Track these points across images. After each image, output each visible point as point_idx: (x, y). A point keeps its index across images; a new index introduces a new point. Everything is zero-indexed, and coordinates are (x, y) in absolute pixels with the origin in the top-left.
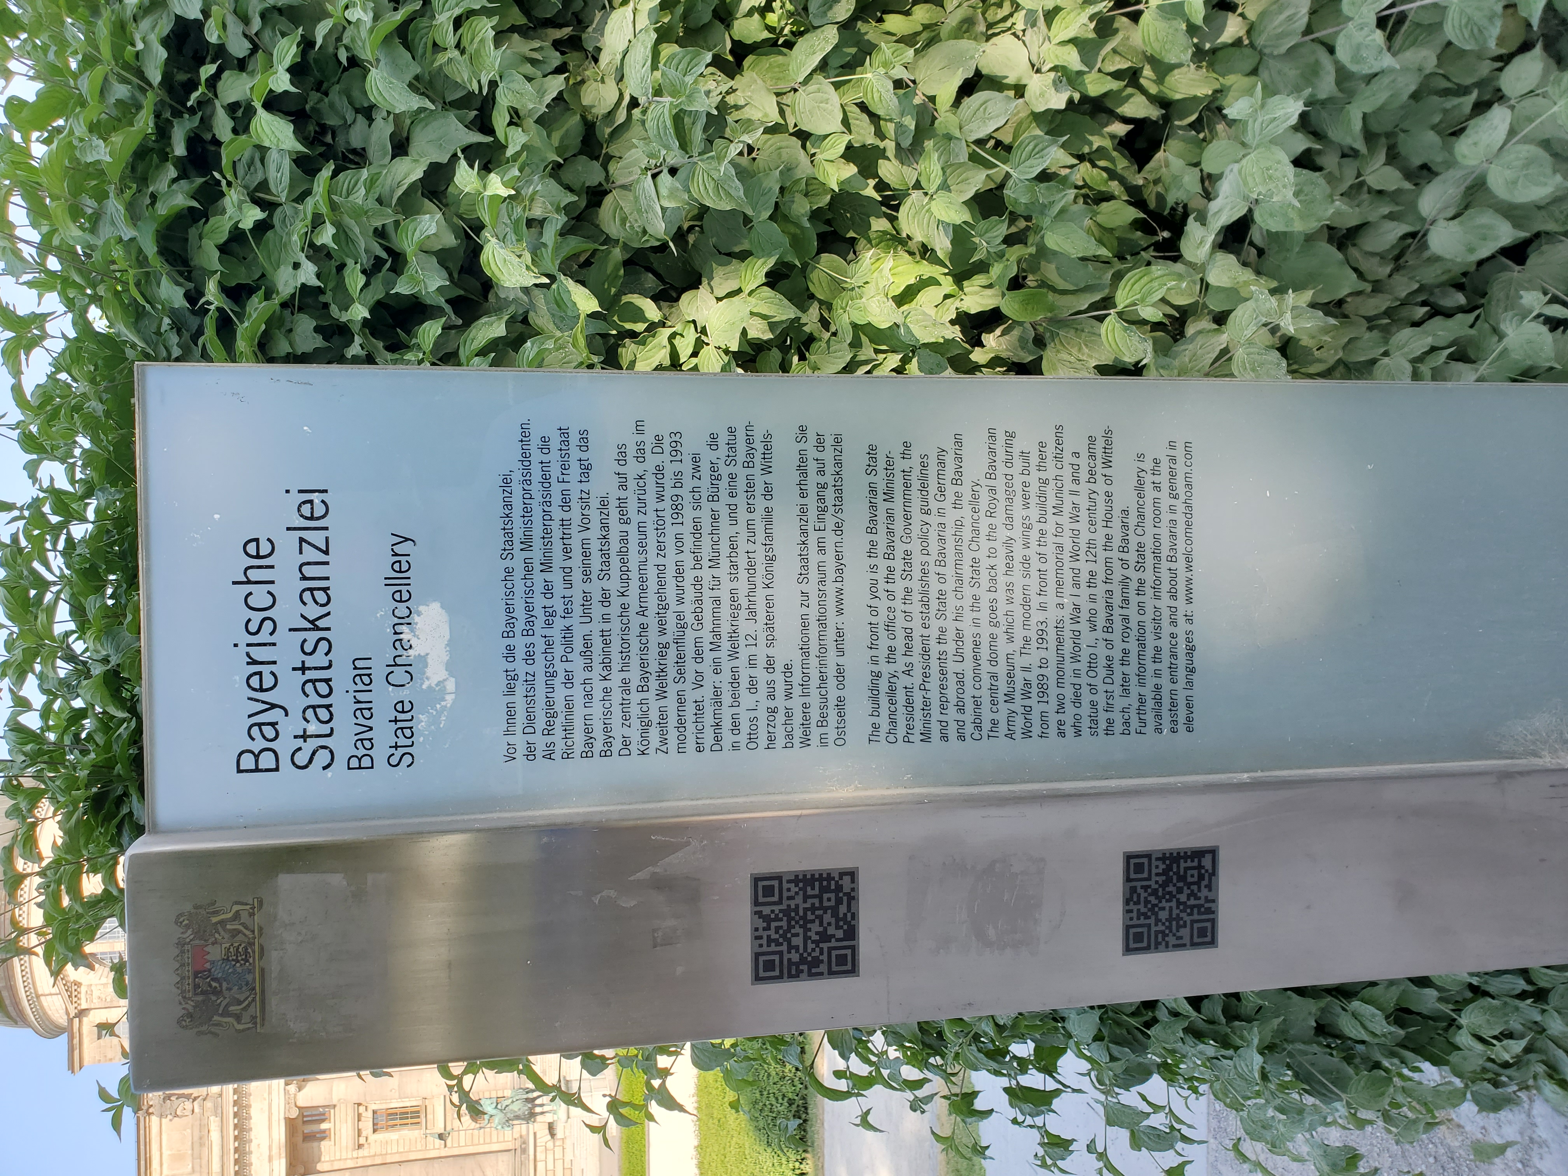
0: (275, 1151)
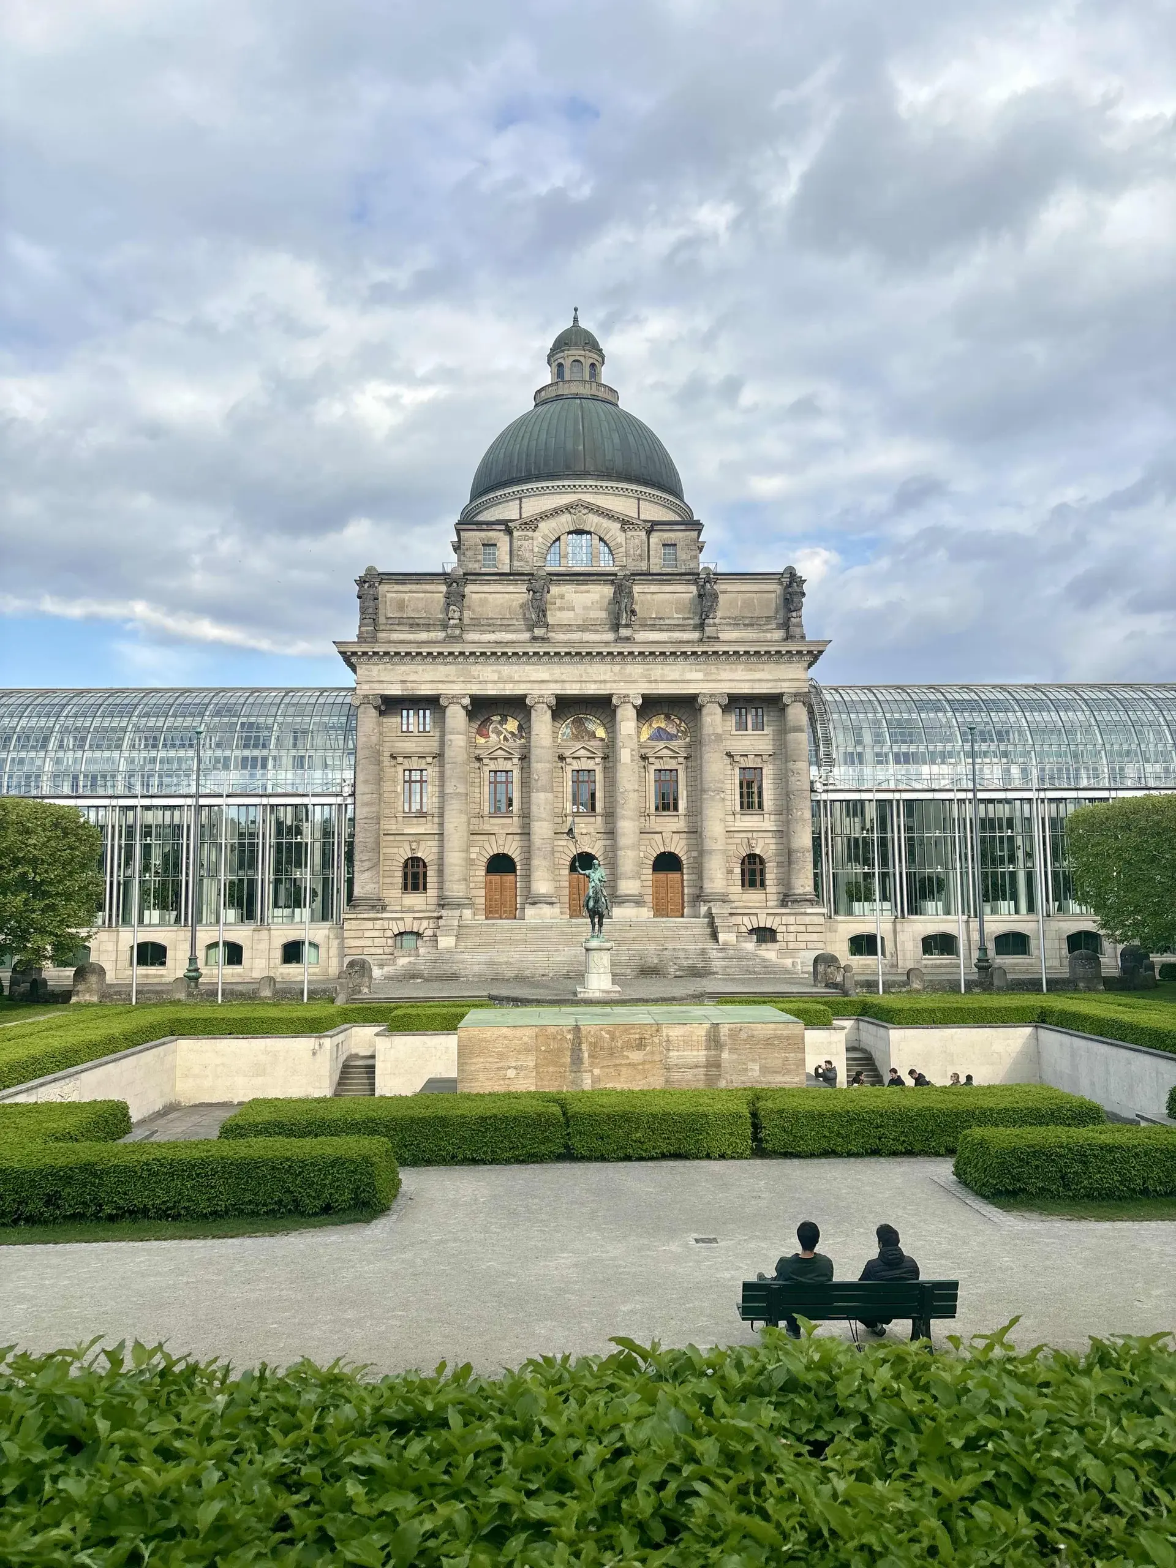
0: (410, 686)
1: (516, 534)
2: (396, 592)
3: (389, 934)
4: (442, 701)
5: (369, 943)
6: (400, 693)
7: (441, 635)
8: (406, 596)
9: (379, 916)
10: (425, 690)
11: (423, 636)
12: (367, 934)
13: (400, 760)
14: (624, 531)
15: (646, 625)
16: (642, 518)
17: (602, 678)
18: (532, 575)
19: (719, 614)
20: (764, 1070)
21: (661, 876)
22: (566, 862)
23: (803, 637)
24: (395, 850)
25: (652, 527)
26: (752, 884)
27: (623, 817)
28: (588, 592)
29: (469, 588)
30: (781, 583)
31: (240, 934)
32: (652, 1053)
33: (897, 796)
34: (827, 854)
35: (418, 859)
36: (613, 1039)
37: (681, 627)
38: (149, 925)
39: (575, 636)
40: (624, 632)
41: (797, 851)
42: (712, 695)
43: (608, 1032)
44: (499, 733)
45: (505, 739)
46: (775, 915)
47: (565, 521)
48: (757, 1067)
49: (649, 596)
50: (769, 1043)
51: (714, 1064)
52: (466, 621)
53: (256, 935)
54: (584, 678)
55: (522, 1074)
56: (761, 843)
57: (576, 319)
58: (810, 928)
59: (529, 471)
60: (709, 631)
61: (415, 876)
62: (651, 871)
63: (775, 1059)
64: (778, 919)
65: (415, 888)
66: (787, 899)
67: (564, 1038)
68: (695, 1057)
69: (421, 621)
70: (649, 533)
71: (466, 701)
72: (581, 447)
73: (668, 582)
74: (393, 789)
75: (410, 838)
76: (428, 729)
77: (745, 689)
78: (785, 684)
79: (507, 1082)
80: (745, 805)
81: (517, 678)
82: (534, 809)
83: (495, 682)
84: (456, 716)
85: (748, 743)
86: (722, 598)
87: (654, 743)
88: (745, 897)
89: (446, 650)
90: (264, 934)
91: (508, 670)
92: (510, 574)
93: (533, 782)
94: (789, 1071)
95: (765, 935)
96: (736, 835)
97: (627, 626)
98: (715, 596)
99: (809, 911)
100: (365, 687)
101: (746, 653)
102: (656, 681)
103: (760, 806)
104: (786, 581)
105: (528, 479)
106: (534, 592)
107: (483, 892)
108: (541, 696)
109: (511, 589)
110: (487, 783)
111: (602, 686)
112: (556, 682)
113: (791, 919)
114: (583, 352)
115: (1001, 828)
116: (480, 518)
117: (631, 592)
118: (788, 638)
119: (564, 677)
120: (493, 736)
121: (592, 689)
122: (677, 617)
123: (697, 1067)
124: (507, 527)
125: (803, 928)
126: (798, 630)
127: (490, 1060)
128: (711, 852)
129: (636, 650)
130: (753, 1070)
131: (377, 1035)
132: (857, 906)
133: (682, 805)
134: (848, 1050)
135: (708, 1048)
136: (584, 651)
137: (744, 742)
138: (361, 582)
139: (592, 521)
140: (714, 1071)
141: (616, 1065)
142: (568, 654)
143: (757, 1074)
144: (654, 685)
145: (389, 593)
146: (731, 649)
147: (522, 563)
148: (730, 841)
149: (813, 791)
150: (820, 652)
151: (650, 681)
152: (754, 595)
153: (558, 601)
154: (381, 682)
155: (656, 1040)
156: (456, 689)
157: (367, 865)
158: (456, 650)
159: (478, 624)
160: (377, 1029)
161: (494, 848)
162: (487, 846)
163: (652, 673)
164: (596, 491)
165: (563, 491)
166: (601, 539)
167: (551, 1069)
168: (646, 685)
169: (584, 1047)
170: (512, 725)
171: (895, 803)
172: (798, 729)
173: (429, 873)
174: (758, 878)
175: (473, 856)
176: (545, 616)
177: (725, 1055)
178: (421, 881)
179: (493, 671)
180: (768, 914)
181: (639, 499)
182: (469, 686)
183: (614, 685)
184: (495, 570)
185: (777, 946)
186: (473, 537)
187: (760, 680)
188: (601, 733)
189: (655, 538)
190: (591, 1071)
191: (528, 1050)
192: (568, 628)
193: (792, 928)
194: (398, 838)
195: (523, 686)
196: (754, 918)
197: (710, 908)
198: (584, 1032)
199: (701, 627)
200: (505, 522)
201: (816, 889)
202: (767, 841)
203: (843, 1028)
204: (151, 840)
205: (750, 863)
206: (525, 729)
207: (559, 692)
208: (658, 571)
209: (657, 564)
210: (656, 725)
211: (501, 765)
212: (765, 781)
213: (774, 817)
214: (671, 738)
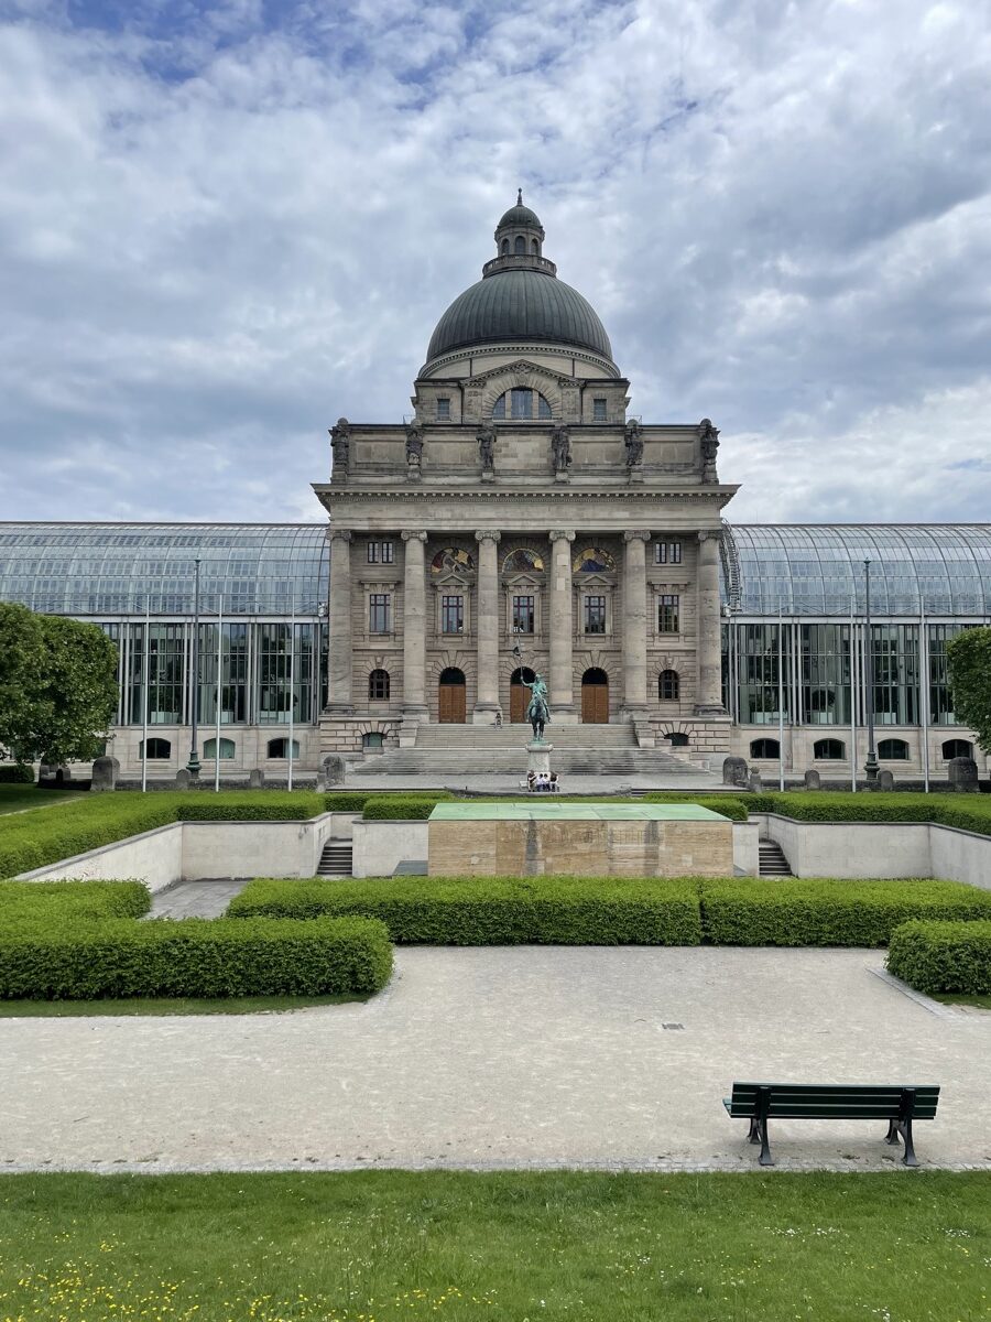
0: (375, 522)
1: (467, 390)
2: (364, 441)
3: (358, 734)
4: (404, 536)
5: (341, 741)
6: (367, 528)
7: (401, 479)
8: (373, 445)
9: (350, 719)
10: (389, 526)
11: (387, 479)
12: (340, 734)
13: (367, 587)
14: (561, 388)
15: (580, 471)
16: (576, 376)
17: (541, 516)
18: (481, 426)
19: (643, 461)
20: (696, 861)
21: (590, 688)
22: (508, 674)
23: (717, 481)
24: (363, 663)
25: (586, 384)
26: (668, 696)
27: (558, 638)
28: (530, 441)
29: (427, 438)
30: (698, 434)
31: (233, 733)
32: (598, 845)
33: (796, 621)
34: (733, 670)
35: (382, 671)
36: (563, 832)
37: (611, 473)
38: (155, 724)
39: (518, 480)
40: (561, 476)
41: (707, 668)
42: (636, 532)
43: (560, 826)
44: (451, 564)
45: (457, 569)
46: (687, 722)
47: (509, 381)
48: (690, 859)
49: (583, 445)
50: (701, 838)
51: (652, 856)
52: (424, 466)
53: (246, 734)
54: (526, 516)
55: (484, 860)
56: (676, 661)
57: (520, 198)
58: (718, 734)
59: (478, 334)
60: (636, 476)
61: (380, 685)
62: (580, 684)
63: (706, 852)
64: (690, 726)
65: (380, 695)
66: (698, 709)
67: (521, 830)
68: (635, 849)
69: (386, 466)
70: (582, 390)
71: (424, 536)
72: (524, 314)
73: (599, 433)
74: (360, 611)
75: (377, 654)
76: (390, 560)
77: (665, 527)
78: (701, 523)
79: (471, 867)
80: (663, 627)
81: (467, 516)
82: (481, 631)
83: (449, 520)
84: (415, 551)
85: (667, 573)
86: (646, 446)
87: (584, 573)
88: (663, 707)
89: (407, 492)
90: (253, 733)
91: (459, 510)
92: (462, 425)
93: (480, 605)
94: (718, 863)
95: (680, 739)
96: (656, 654)
97: (563, 471)
98: (640, 446)
99: (717, 719)
100: (338, 523)
101: (667, 495)
102: (588, 520)
103: (676, 629)
104: (702, 432)
105: (478, 341)
106: (483, 441)
107: (436, 700)
108: (489, 532)
109: (463, 438)
110: (440, 606)
111: (541, 523)
112: (501, 520)
113: (702, 727)
114: (524, 230)
115: (886, 648)
116: (436, 376)
117: (567, 441)
118: (705, 482)
119: (508, 516)
120: (446, 566)
121: (532, 526)
122: (606, 463)
123: (637, 858)
124: (458, 383)
125: (711, 734)
126: (712, 475)
127: (456, 848)
128: (633, 668)
129: (571, 492)
130: (686, 861)
131: (354, 822)
132: (759, 716)
133: (608, 627)
134: (760, 841)
135: (647, 842)
136: (526, 492)
137: (664, 573)
138: (334, 432)
139: (533, 380)
140: (651, 861)
141: (566, 855)
142: (512, 495)
143: (691, 864)
144: (586, 523)
145: (359, 443)
146: (654, 492)
147: (471, 416)
148: (650, 659)
149: (723, 616)
150: (732, 495)
151: (583, 520)
152: (674, 444)
153: (504, 450)
154: (351, 519)
155: (601, 833)
156: (415, 525)
157: (340, 676)
158: (416, 491)
159: (435, 469)
160: (353, 818)
161: (445, 663)
162: (440, 660)
163: (585, 512)
164: (537, 352)
165: (509, 352)
166: (541, 395)
167: (509, 857)
168: (580, 523)
169: (538, 839)
170: (463, 557)
171: (793, 627)
172: (711, 562)
173: (391, 683)
174: (673, 691)
175: (430, 669)
176: (492, 462)
177: (662, 848)
178: (384, 690)
179: (447, 510)
180: (682, 722)
181: (573, 360)
182: (426, 523)
183: (552, 523)
184: (448, 422)
185: (689, 749)
186: (431, 394)
187: (679, 520)
188: (539, 564)
189: (588, 395)
190: (544, 860)
191: (489, 841)
192: (512, 473)
193: (702, 734)
194: (365, 653)
195: (472, 523)
196: (669, 726)
197: (632, 717)
198: (538, 825)
199: (628, 473)
200: (458, 380)
201: (723, 701)
202: (682, 659)
203: (756, 824)
204: (159, 653)
205: (666, 678)
206: (473, 561)
207: (504, 528)
208: (590, 423)
209: (588, 417)
210: (587, 557)
211: (453, 591)
212: (681, 607)
213: (688, 639)
214: (600, 569)
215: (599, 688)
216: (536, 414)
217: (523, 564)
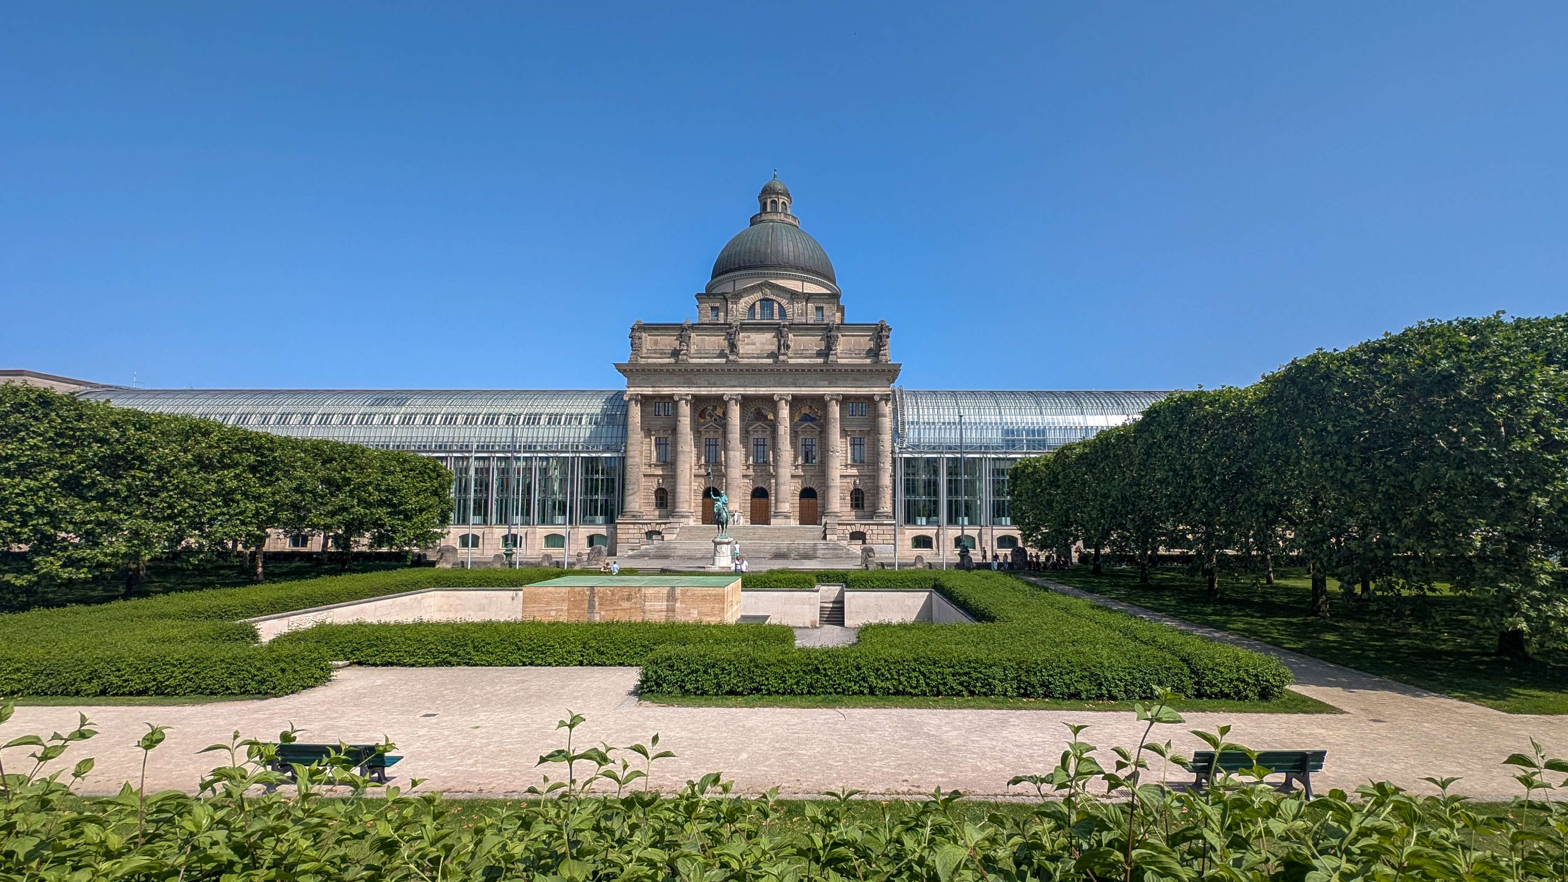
1: (729, 301)
2: (655, 336)
3: (643, 531)
4: (676, 399)
5: (631, 536)
6: (652, 393)
8: (660, 338)
9: (639, 521)
10: (667, 391)
11: (668, 361)
12: (631, 531)
13: (654, 432)
14: (795, 300)
16: (805, 291)
17: (768, 384)
18: (730, 324)
19: (838, 348)
20: (700, 614)
21: (805, 501)
22: (750, 491)
23: (887, 362)
24: (651, 484)
25: (809, 297)
26: (856, 506)
28: (763, 335)
30: (876, 330)
32: (636, 603)
35: (663, 489)
36: (613, 595)
37: (816, 356)
38: (513, 525)
39: (752, 361)
41: (881, 487)
42: (833, 395)
43: (610, 591)
44: (712, 416)
45: (715, 420)
46: (865, 524)
47: (759, 295)
48: (695, 612)
50: (704, 599)
51: (671, 610)
52: (692, 351)
54: (758, 385)
55: (559, 613)
56: (862, 483)
57: (774, 177)
58: (887, 532)
59: (739, 264)
61: (662, 498)
62: (798, 498)
63: (707, 607)
64: (868, 526)
65: (660, 505)
66: (875, 515)
67: (584, 593)
68: (660, 605)
69: (667, 351)
70: (809, 302)
71: (690, 397)
73: (811, 329)
74: (649, 448)
75: (659, 477)
76: (670, 414)
77: (852, 391)
78: (876, 389)
79: (551, 618)
80: (854, 459)
81: (719, 385)
83: (706, 387)
84: (684, 408)
85: (855, 423)
86: (840, 338)
87: (800, 423)
88: (851, 513)
90: (578, 531)
91: (714, 380)
93: (729, 445)
95: (859, 537)
96: (850, 478)
97: (784, 354)
98: (837, 337)
99: (888, 522)
100: (633, 389)
101: (852, 370)
102: (800, 387)
103: (863, 461)
104: (879, 329)
105: (739, 269)
106: (731, 335)
107: (700, 509)
108: (733, 395)
110: (703, 445)
111: (768, 389)
112: (742, 387)
113: (875, 527)
114: (776, 196)
116: (713, 292)
117: (788, 335)
118: (878, 362)
119: (746, 384)
120: (708, 418)
121: (762, 391)
123: (661, 611)
124: (726, 297)
125: (882, 533)
126: (883, 358)
127: (541, 605)
128: (832, 487)
129: (787, 368)
132: (918, 521)
133: (818, 459)
134: (825, 602)
135: (668, 601)
136: (756, 369)
137: (852, 423)
138: (632, 329)
139: (774, 295)
140: (671, 614)
141: (614, 609)
143: (696, 615)
144: (798, 389)
146: (842, 368)
148: (844, 481)
150: (898, 371)
151: (796, 387)
152: (861, 336)
154: (641, 387)
155: (638, 596)
156: (683, 390)
157: (632, 492)
161: (707, 483)
162: (703, 482)
163: (798, 382)
164: (775, 276)
165: (758, 275)
166: (779, 304)
167: (576, 611)
168: (795, 389)
169: (596, 599)
170: (718, 412)
172: (885, 415)
173: (669, 497)
174: (860, 502)
175: (697, 488)
176: (737, 348)
177: (678, 605)
178: (665, 501)
179: (706, 381)
180: (862, 524)
181: (804, 281)
182: (691, 389)
183: (775, 389)
184: (716, 322)
185: (864, 542)
186: (707, 303)
187: (861, 386)
188: (771, 416)
189: (811, 304)
190: (599, 611)
191: (564, 600)
192: (749, 356)
193: (876, 533)
194: (652, 476)
195: (722, 389)
196: (854, 527)
198: (598, 590)
200: (723, 294)
202: (866, 481)
205: (856, 494)
206: (726, 415)
207: (743, 393)
208: (812, 322)
209: (812, 318)
210: (803, 412)
211: (711, 435)
212: (866, 446)
213: (870, 467)
214: (812, 420)
215: (812, 500)
216: (776, 316)
217: (760, 416)
